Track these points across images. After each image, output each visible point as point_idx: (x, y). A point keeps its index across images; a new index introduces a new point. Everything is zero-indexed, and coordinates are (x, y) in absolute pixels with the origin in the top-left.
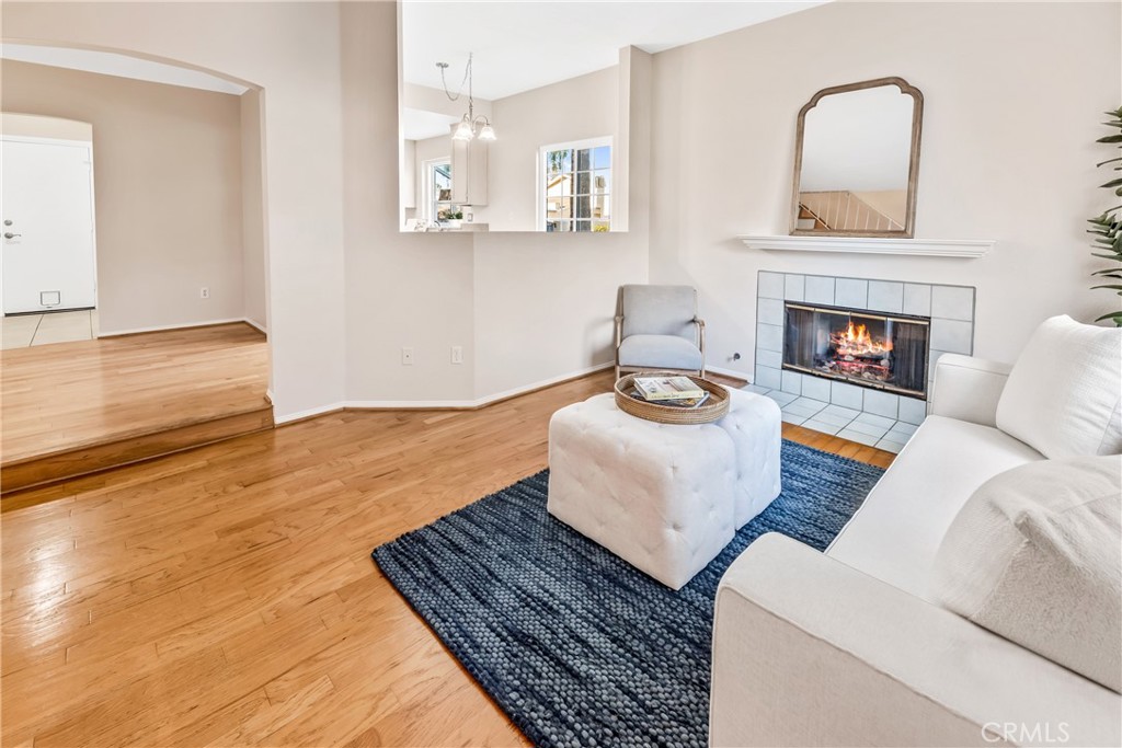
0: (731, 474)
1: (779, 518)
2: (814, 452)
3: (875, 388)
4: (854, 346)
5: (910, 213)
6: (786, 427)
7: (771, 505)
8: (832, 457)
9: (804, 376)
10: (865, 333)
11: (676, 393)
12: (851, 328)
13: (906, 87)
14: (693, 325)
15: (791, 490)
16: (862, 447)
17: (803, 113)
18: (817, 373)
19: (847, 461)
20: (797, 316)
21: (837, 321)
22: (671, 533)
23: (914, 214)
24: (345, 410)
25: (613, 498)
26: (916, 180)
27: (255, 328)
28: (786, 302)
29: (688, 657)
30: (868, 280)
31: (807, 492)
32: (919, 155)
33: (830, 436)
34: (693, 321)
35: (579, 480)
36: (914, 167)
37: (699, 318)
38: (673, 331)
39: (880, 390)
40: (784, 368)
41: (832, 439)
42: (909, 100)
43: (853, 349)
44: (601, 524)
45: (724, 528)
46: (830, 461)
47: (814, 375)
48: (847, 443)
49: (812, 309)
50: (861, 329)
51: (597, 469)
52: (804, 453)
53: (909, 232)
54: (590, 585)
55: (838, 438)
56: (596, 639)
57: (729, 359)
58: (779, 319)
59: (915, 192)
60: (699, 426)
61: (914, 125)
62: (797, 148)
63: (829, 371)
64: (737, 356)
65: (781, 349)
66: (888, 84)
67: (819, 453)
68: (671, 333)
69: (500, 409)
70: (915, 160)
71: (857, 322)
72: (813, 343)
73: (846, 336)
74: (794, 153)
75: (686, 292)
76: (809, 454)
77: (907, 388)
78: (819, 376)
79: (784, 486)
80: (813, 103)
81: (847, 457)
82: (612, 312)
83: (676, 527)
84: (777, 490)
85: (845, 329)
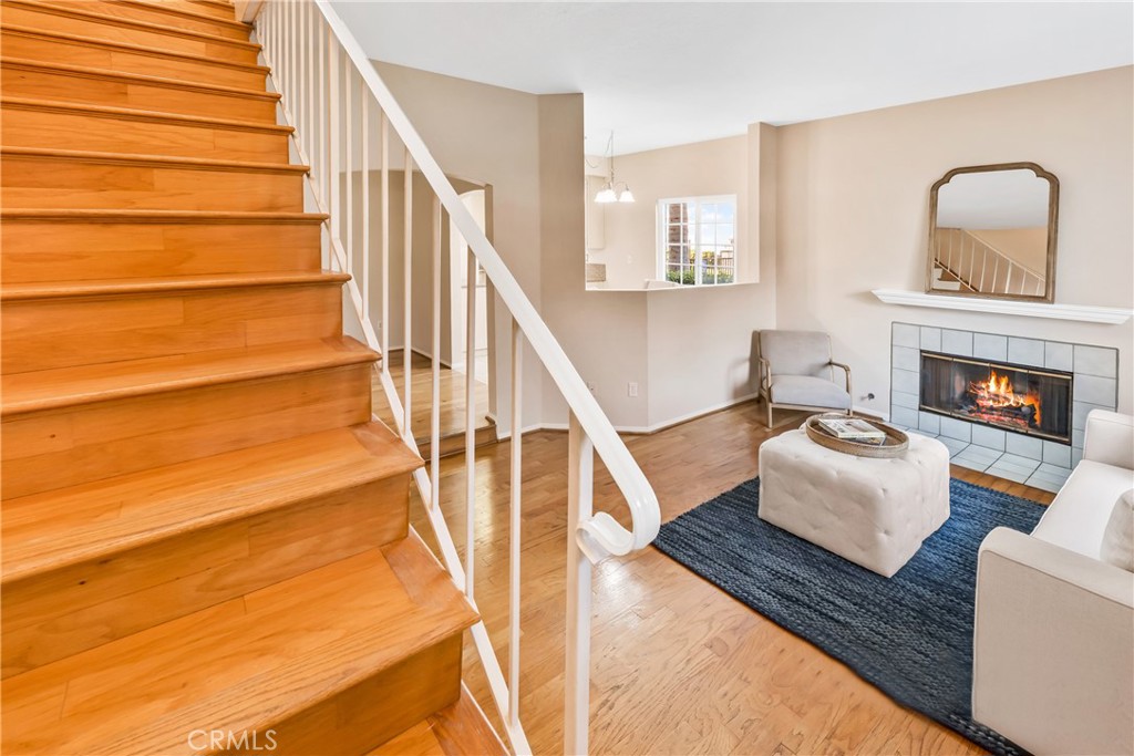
0: (918, 498)
1: (954, 535)
2: (968, 485)
3: (1018, 432)
4: (996, 397)
5: (1050, 282)
6: (953, 467)
7: (944, 525)
8: (987, 490)
9: (943, 417)
10: (1008, 385)
11: (861, 433)
12: (993, 378)
13: (1040, 171)
14: (829, 367)
15: (959, 515)
16: (1012, 484)
17: (936, 187)
18: (957, 415)
19: (1002, 495)
20: (933, 365)
21: (977, 371)
22: (882, 536)
23: (1054, 282)
24: (542, 430)
25: (827, 509)
26: (1055, 254)
27: (422, 356)
28: (921, 351)
29: (915, 618)
30: (1008, 336)
31: (972, 518)
32: (1056, 231)
33: (979, 472)
34: (830, 363)
35: (793, 494)
36: (1052, 243)
37: (834, 361)
38: (812, 373)
39: (1022, 434)
40: (920, 409)
41: (982, 475)
42: (1045, 184)
43: (994, 401)
44: (815, 528)
45: (916, 537)
46: (986, 494)
47: (954, 417)
48: (997, 479)
49: (950, 359)
50: (1004, 381)
51: (810, 488)
52: (960, 485)
53: (1050, 298)
54: (820, 570)
55: (987, 475)
56: (839, 601)
57: (863, 399)
58: (915, 365)
59: (1054, 263)
60: (889, 460)
61: (1051, 205)
62: (931, 218)
63: (967, 414)
64: (871, 396)
65: (917, 392)
66: (1023, 168)
67: (973, 486)
68: (811, 375)
69: (669, 435)
70: (1052, 236)
71: (1000, 373)
72: (950, 388)
73: (988, 387)
74: (928, 221)
75: (819, 337)
76: (965, 487)
77: (1051, 433)
78: (959, 418)
79: (952, 513)
80: (946, 179)
81: (1001, 491)
82: (747, 353)
83: (886, 532)
84: (947, 514)
85: (987, 380)
